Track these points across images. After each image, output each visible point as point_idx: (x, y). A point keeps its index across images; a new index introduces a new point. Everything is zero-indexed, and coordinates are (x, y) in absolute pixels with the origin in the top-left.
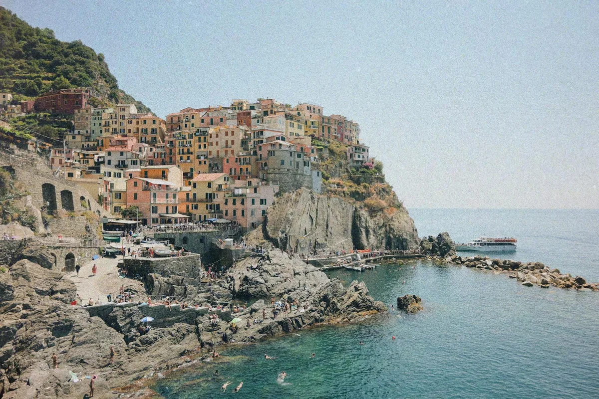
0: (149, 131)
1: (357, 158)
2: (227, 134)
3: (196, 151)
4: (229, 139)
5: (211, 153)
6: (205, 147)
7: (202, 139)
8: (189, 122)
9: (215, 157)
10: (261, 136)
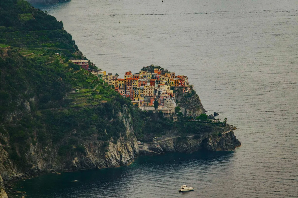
0: (121, 85)
1: (186, 91)
2: (149, 90)
3: (140, 94)
4: (150, 91)
5: (144, 94)
6: (143, 93)
7: (142, 90)
8: (135, 82)
9: (146, 95)
10: (161, 92)
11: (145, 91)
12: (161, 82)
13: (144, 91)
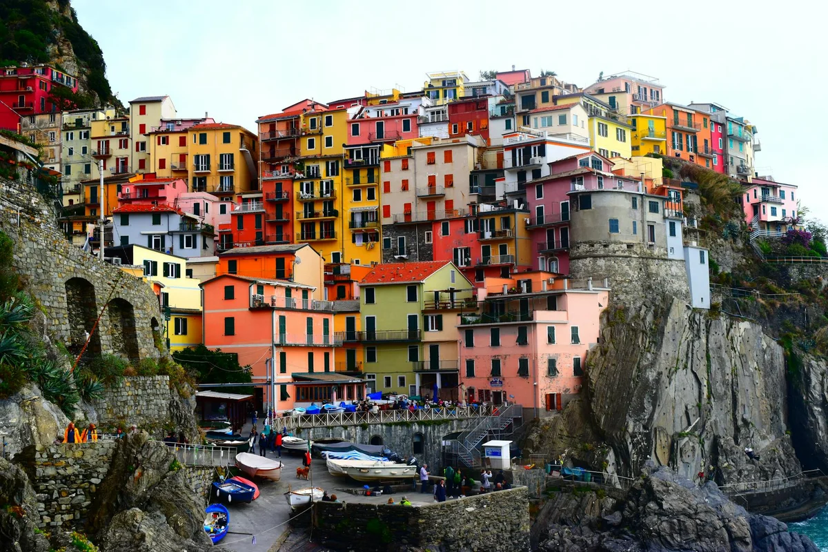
2: (431, 161)
3: (347, 205)
4: (441, 169)
5: (387, 209)
6: (371, 197)
7: (363, 174)
8: (321, 134)
9: (402, 220)
10: (536, 159)
11: (395, 176)
12: (545, 99)
13: (384, 177)
